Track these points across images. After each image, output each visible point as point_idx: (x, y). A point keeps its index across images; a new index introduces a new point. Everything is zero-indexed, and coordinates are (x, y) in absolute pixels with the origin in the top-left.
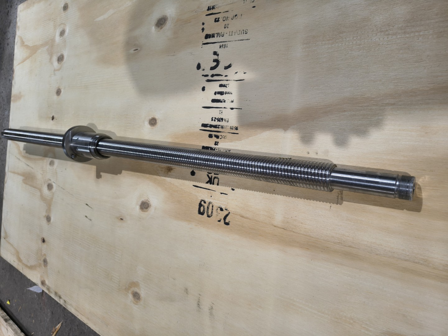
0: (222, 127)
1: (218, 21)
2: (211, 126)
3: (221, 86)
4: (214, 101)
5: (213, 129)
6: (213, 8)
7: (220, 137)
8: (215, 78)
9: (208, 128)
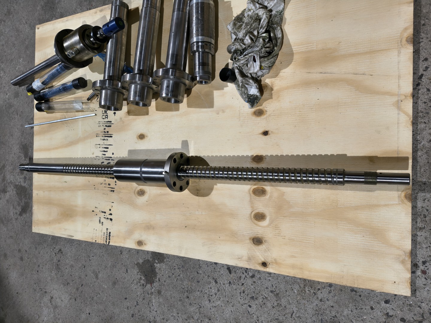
0: (103, 136)
1: (109, 184)
2: (108, 137)
3: (105, 155)
4: (107, 148)
5: (107, 135)
6: (111, 191)
7: (103, 132)
8: (108, 158)
9: (109, 135)
